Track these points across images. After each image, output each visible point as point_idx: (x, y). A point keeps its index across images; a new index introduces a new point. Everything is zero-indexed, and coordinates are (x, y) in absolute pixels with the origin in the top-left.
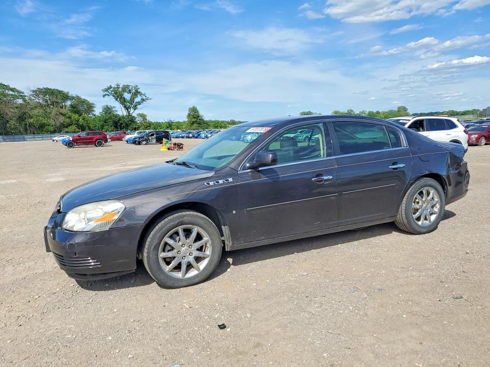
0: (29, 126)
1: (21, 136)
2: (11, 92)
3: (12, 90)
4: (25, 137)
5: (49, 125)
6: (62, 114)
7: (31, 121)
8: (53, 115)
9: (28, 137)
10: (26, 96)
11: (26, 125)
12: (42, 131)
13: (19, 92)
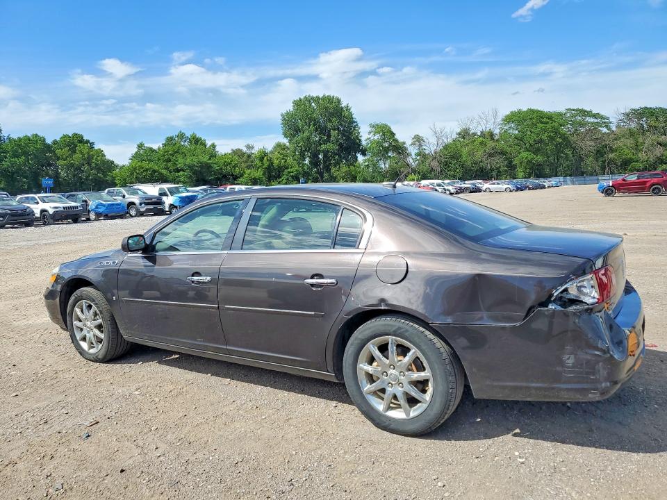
0: (608, 163)
1: (595, 178)
2: (592, 120)
3: (595, 116)
4: (600, 178)
5: (637, 161)
6: (660, 144)
7: (611, 156)
8: (646, 145)
9: (604, 178)
10: (611, 123)
11: (604, 162)
12: (625, 169)
13: (603, 118)
